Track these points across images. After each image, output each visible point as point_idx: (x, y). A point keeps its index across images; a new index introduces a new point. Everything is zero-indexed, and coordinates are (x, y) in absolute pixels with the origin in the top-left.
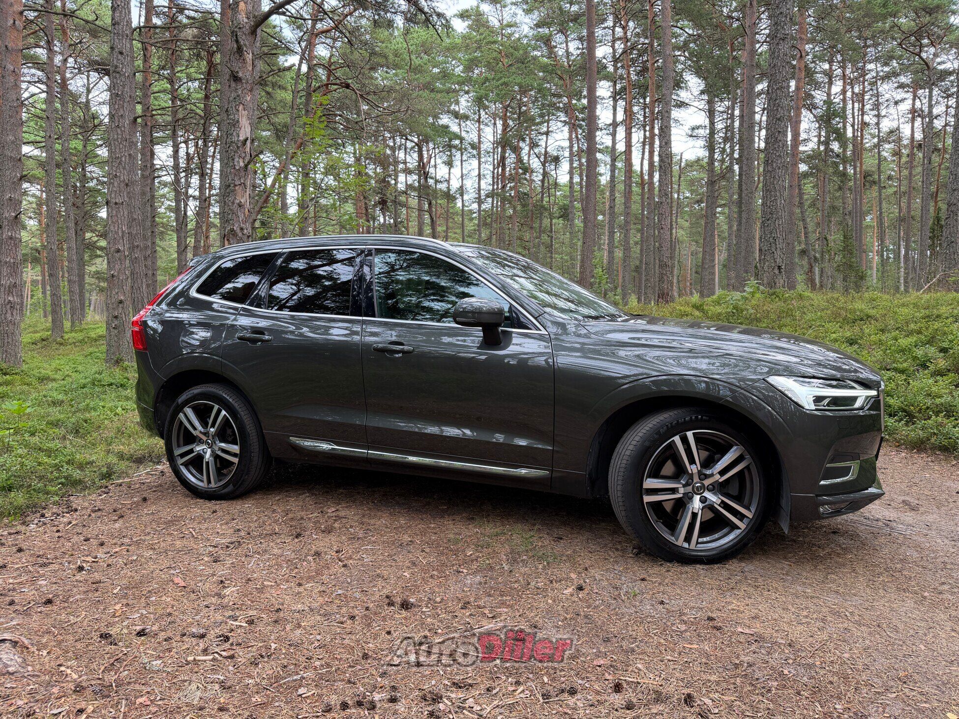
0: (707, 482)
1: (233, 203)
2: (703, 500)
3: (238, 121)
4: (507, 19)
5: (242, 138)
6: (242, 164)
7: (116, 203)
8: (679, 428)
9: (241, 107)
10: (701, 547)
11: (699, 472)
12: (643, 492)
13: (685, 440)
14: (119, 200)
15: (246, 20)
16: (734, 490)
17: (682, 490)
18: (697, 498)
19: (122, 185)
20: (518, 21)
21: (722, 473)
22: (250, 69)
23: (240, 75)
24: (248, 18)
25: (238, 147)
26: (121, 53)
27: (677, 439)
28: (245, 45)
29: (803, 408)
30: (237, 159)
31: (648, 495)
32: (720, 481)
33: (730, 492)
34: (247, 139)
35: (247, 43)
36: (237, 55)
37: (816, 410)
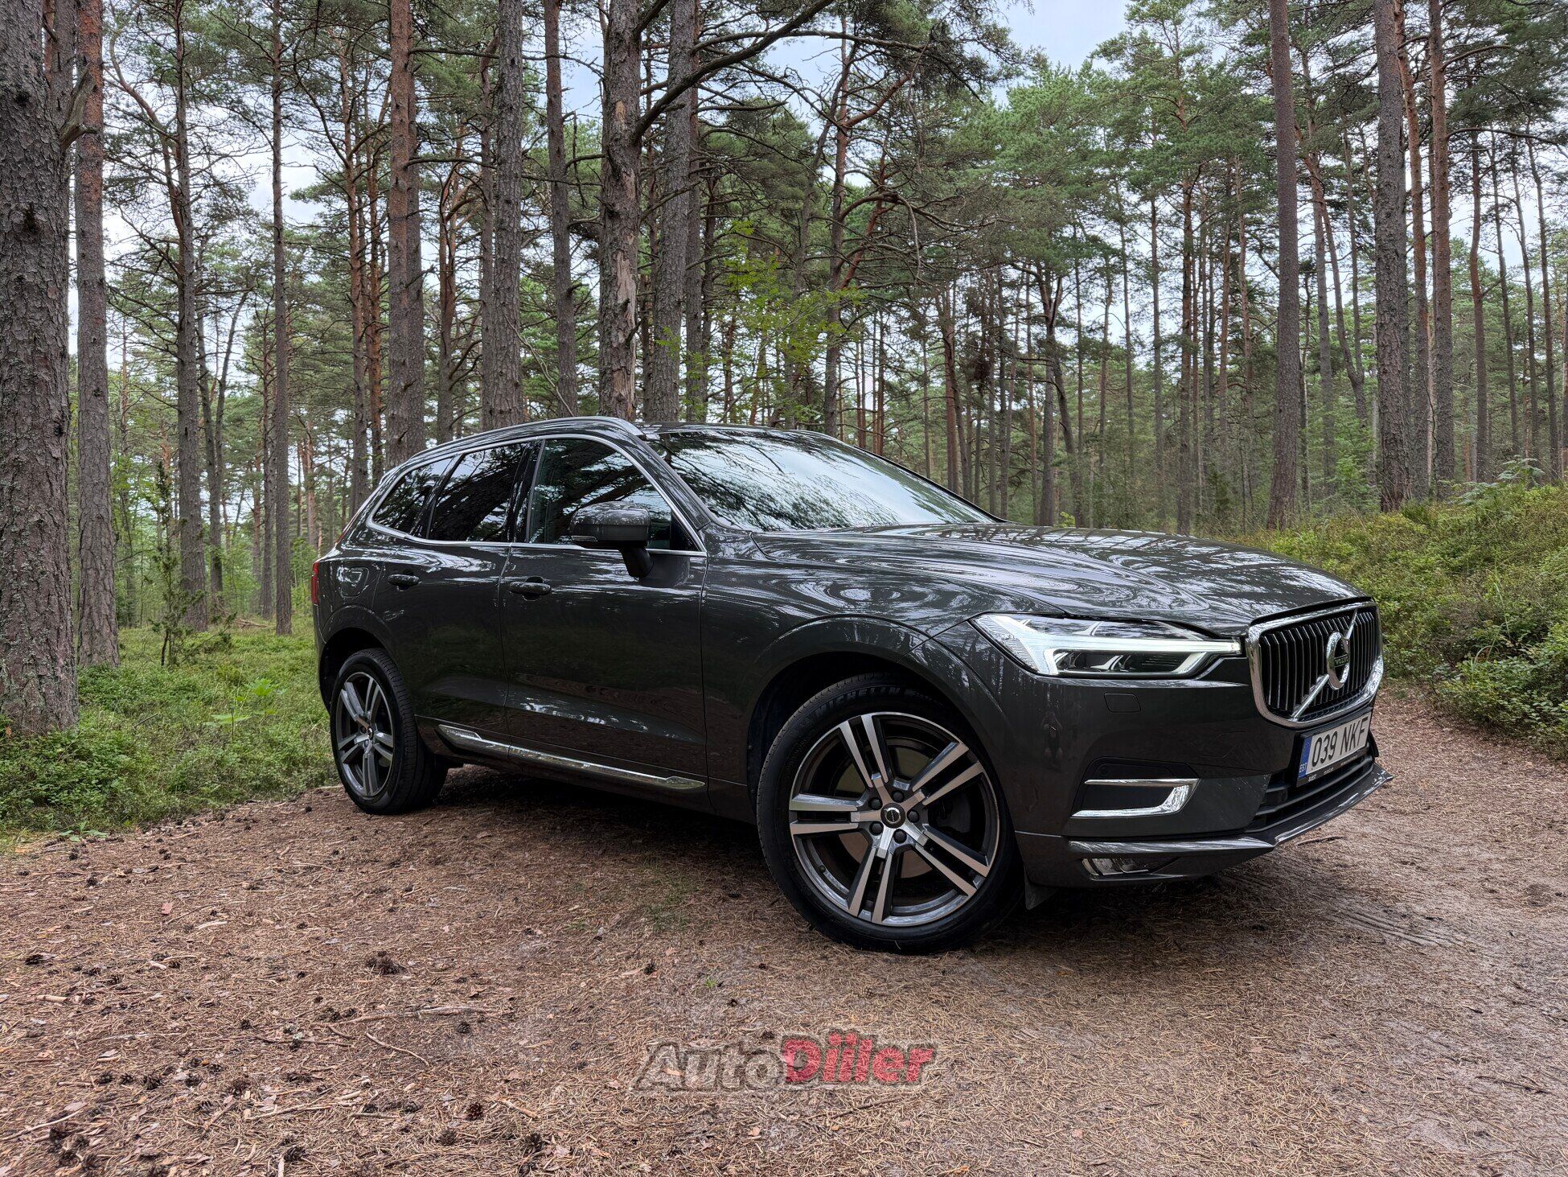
0: (907, 805)
1: (610, 397)
2: (899, 837)
3: (616, 277)
4: (1186, 41)
5: (621, 301)
6: (622, 339)
7: (501, 412)
8: (850, 709)
9: (620, 255)
10: (892, 921)
11: (888, 786)
12: (791, 815)
13: (858, 729)
14: (505, 407)
15: (625, 127)
16: (961, 821)
17: (857, 817)
18: (888, 833)
19: (510, 385)
20: (1206, 43)
21: (929, 789)
22: (633, 197)
23: (618, 208)
24: (628, 124)
25: (616, 315)
26: (508, 202)
27: (845, 727)
28: (624, 164)
29: (1034, 672)
30: (614, 333)
31: (800, 822)
32: (925, 803)
33: (953, 826)
34: (628, 301)
35: (627, 160)
36: (613, 181)
37: (1062, 676)
